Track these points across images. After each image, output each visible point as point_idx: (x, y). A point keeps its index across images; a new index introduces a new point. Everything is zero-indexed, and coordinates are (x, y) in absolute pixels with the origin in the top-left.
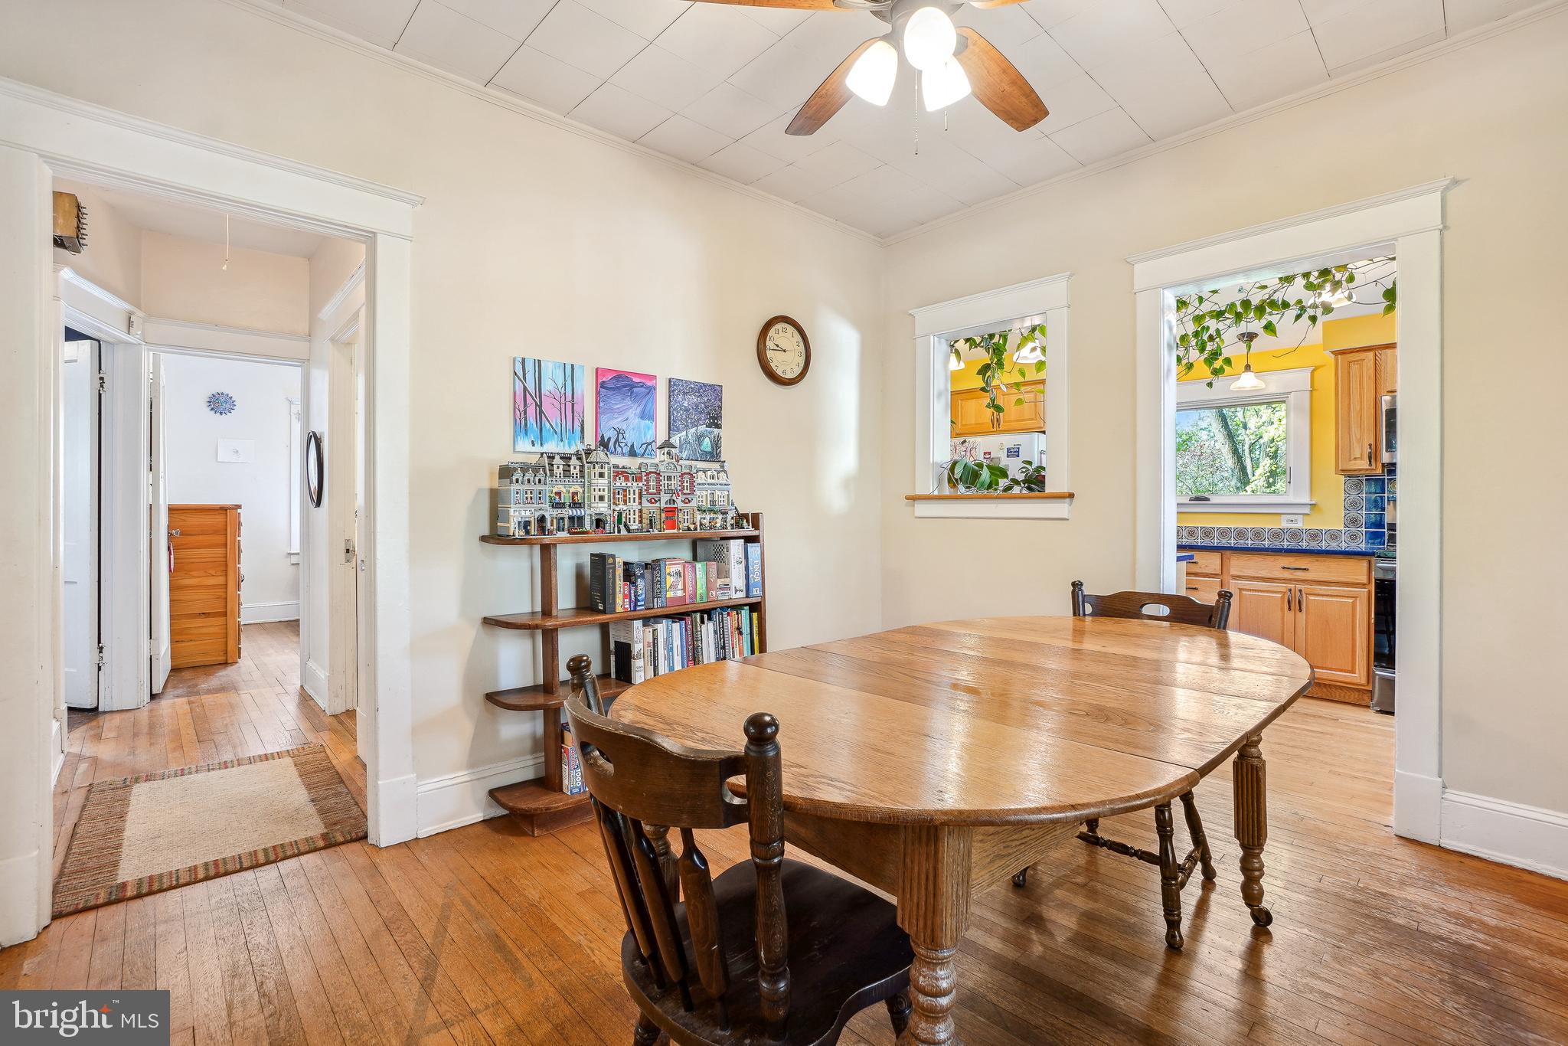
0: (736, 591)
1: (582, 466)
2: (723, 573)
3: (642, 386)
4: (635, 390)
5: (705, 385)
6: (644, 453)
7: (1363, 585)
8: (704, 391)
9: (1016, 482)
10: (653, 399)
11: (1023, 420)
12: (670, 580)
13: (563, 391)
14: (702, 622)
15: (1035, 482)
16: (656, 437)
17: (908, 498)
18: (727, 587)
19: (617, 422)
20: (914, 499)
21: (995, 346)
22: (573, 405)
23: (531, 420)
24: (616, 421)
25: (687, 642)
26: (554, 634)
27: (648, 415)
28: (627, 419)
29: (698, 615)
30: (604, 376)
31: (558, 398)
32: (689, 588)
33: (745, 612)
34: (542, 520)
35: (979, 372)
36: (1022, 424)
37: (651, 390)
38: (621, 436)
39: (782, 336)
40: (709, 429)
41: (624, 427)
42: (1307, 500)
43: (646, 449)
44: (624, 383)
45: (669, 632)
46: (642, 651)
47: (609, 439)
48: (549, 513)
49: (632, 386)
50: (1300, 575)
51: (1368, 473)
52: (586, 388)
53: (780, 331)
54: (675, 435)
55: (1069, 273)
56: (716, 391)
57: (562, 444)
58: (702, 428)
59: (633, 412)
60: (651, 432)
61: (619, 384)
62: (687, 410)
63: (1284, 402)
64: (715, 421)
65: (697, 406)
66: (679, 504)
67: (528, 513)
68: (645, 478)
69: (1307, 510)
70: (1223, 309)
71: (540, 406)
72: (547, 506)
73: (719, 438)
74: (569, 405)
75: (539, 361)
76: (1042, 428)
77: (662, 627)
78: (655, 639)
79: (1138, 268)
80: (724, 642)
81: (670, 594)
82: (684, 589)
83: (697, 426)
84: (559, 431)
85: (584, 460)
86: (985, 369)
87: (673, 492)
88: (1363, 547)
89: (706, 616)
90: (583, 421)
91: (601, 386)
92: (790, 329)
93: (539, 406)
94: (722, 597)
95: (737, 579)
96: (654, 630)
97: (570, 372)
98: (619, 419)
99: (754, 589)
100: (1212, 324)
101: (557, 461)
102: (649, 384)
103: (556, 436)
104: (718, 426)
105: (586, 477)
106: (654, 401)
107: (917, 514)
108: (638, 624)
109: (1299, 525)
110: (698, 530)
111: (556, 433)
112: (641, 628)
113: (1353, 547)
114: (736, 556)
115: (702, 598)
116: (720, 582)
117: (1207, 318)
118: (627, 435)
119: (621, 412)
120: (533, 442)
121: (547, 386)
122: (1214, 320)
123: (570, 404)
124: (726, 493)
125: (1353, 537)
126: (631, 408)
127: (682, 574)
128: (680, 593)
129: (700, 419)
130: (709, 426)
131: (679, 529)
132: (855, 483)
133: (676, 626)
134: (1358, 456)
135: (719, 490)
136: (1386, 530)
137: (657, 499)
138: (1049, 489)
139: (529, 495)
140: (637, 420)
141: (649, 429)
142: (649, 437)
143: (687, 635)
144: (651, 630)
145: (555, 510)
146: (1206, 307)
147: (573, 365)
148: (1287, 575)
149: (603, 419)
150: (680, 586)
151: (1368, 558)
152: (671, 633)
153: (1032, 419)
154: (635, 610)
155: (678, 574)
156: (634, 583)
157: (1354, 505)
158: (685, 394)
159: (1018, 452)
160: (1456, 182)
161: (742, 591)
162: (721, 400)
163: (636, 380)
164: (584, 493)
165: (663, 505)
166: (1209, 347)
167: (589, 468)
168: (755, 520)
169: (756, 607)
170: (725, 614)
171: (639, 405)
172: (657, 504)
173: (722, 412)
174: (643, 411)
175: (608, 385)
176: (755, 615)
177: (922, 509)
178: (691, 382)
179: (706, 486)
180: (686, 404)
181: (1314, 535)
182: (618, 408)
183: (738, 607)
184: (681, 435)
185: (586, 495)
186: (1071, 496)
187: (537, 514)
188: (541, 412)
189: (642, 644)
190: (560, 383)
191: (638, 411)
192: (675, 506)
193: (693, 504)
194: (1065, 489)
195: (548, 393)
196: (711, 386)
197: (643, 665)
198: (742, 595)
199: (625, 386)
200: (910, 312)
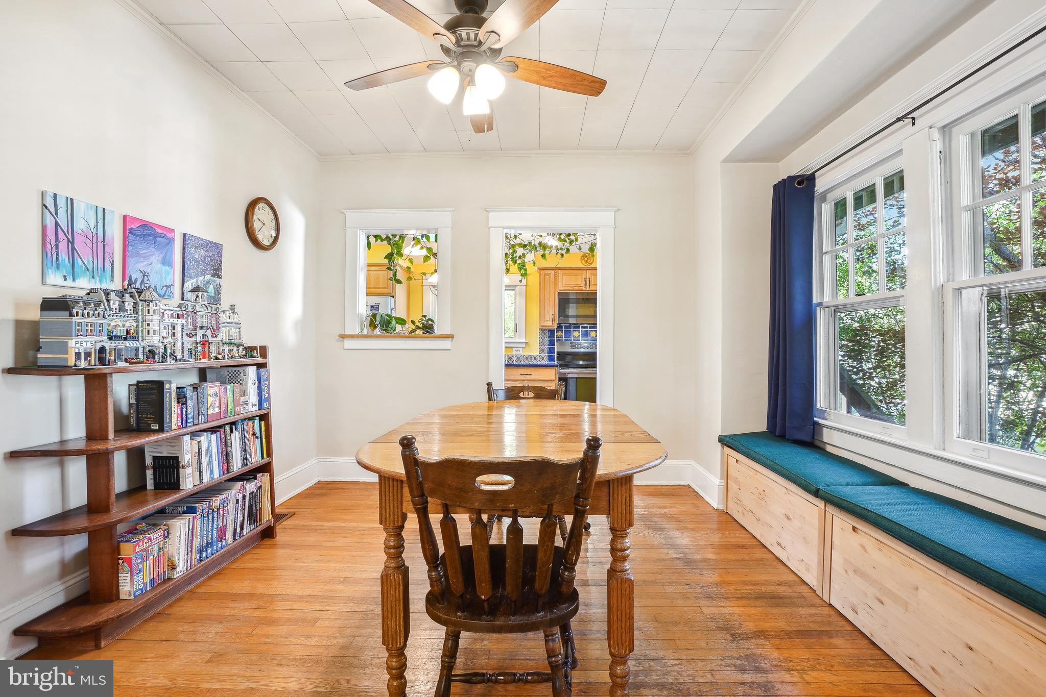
0: (253, 405)
1: (135, 304)
2: (244, 393)
3: (163, 237)
4: (158, 239)
5: (211, 243)
6: (164, 295)
7: (553, 381)
8: (210, 247)
9: (418, 328)
10: (172, 249)
11: (379, 288)
12: (210, 400)
13: (95, 232)
14: (231, 432)
15: (428, 328)
16: (174, 281)
17: (340, 336)
18: (246, 403)
19: (142, 266)
20: (343, 337)
21: (395, 243)
22: (104, 246)
23: (63, 256)
24: (142, 264)
25: (222, 449)
26: (110, 456)
27: (167, 262)
28: (151, 264)
29: (228, 427)
30: (133, 223)
31: (90, 236)
32: (223, 406)
33: (257, 421)
34: (102, 350)
35: (386, 257)
36: (379, 291)
37: (171, 241)
38: (146, 278)
39: (262, 214)
40: (213, 278)
41: (149, 271)
42: (524, 340)
43: (166, 291)
44: (149, 232)
45: (209, 442)
46: (191, 460)
47: (136, 279)
48: (108, 345)
49: (155, 236)
50: (528, 377)
51: (549, 328)
52: (115, 231)
53: (261, 208)
54: (188, 281)
55: (453, 209)
56: (218, 248)
57: (93, 280)
58: (208, 277)
59: (156, 258)
60: (170, 276)
61: (146, 232)
62: (197, 261)
63: (514, 290)
64: (217, 273)
65: (205, 259)
66: (210, 339)
67: (89, 345)
68: (186, 316)
69: (524, 346)
70: (526, 243)
71: (73, 243)
72: (105, 338)
73: (220, 286)
74: (100, 246)
75: (72, 200)
76: (391, 294)
77: (204, 438)
78: (199, 449)
79: (491, 214)
80: (245, 446)
81: (210, 412)
82: (220, 407)
83: (204, 275)
84: (91, 269)
85: (137, 298)
86: (390, 256)
87: (206, 328)
88: (547, 363)
89: (234, 426)
90: (113, 261)
91: (128, 233)
92: (268, 208)
93: (71, 242)
94: (244, 412)
95: (253, 397)
96: (199, 442)
97: (103, 215)
98: (145, 263)
99: (265, 403)
100: (520, 251)
101: (113, 296)
102: (169, 235)
103: (88, 273)
104: (219, 277)
105: (140, 313)
106: (172, 251)
107: (346, 347)
108: (187, 438)
109: (521, 353)
110: (227, 359)
111: (88, 270)
112: (189, 441)
113: (543, 363)
114: (252, 379)
115: (231, 412)
116: (242, 399)
117: (517, 247)
118: (151, 278)
119: (146, 257)
120: (65, 277)
121: (79, 225)
122: (522, 249)
123: (100, 244)
124: (238, 330)
125: (543, 359)
126: (154, 254)
127: (218, 394)
128: (217, 410)
129: (206, 270)
130: (213, 276)
131: (209, 358)
132: (302, 325)
133: (214, 437)
134: (548, 319)
135: (234, 327)
136: (555, 355)
137: (193, 334)
138: (437, 331)
139: (89, 328)
140: (159, 266)
141: (168, 274)
142: (168, 281)
143: (221, 443)
144: (197, 442)
145: (113, 342)
146: (518, 241)
147: (104, 210)
148: (522, 378)
149: (130, 262)
150: (217, 405)
151: (555, 368)
152: (210, 442)
153: (385, 288)
154: (186, 427)
155: (216, 394)
156: (185, 404)
157: (543, 342)
158: (196, 247)
159: (378, 308)
160: (619, 210)
161: (256, 405)
162: (221, 256)
163: (159, 231)
164: (137, 326)
165: (199, 340)
166: (519, 261)
167: (142, 305)
168: (263, 351)
169: (264, 417)
170: (245, 424)
171: (161, 253)
172: (194, 339)
173: (222, 265)
174: (164, 258)
175: (137, 232)
176: (263, 423)
177: (349, 344)
178: (201, 239)
179: (226, 324)
180: (197, 257)
181: (528, 358)
182: (144, 253)
183: (251, 419)
184: (193, 281)
185: (140, 329)
186: (452, 337)
187: (98, 346)
188: (73, 249)
189: (190, 455)
190: (92, 223)
191: (160, 258)
192: (207, 339)
193: (219, 338)
194: (447, 332)
195: (80, 231)
196: (215, 244)
197: (191, 472)
198: (256, 408)
199: (149, 235)
200: (343, 211)
